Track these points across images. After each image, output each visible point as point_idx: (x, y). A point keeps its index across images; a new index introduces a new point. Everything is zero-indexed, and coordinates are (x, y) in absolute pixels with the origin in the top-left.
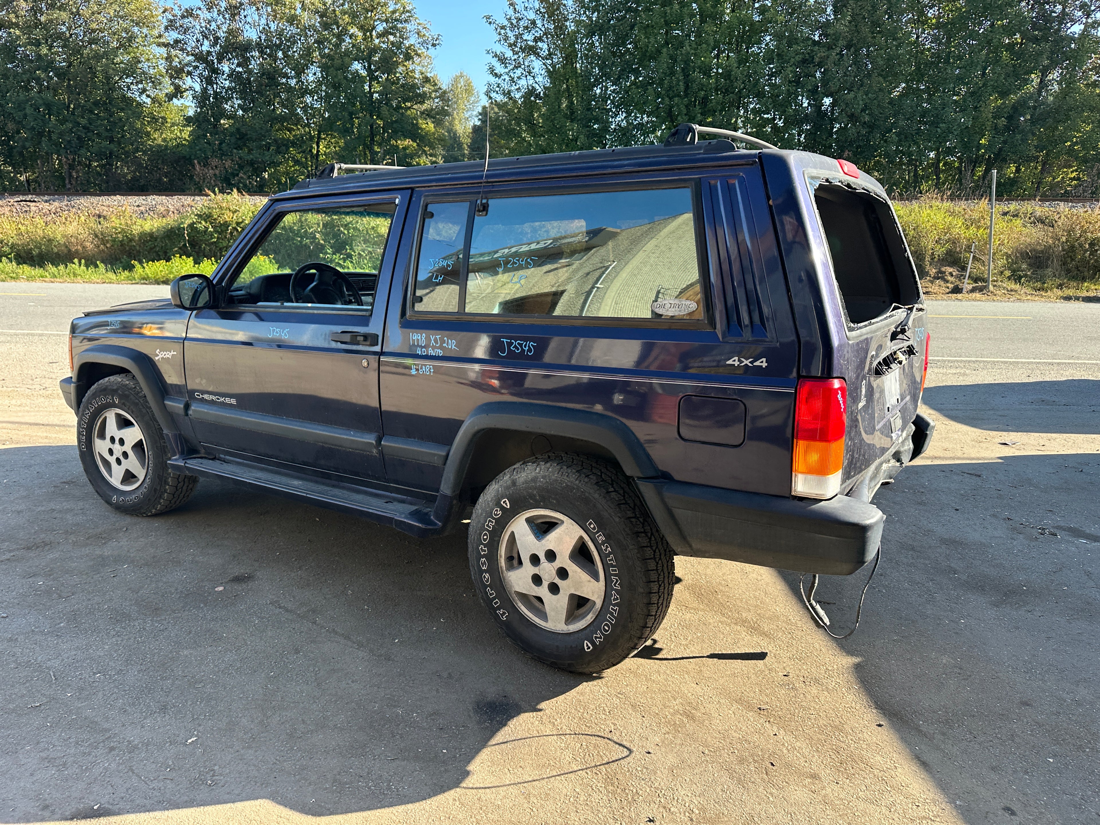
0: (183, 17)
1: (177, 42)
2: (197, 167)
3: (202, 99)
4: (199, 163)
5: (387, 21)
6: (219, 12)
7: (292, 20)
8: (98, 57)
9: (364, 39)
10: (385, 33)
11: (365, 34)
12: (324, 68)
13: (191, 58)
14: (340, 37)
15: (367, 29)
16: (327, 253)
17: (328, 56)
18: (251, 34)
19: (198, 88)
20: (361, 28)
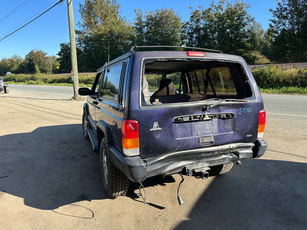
0: (186, 24)
1: (184, 31)
5: (237, 16)
6: (194, 22)
7: (212, 21)
8: (166, 37)
9: (231, 22)
10: (237, 20)
11: (231, 21)
12: (218, 32)
13: (187, 34)
14: (224, 23)
15: (232, 20)
17: (220, 29)
18: (202, 26)
19: (188, 42)
20: (230, 20)
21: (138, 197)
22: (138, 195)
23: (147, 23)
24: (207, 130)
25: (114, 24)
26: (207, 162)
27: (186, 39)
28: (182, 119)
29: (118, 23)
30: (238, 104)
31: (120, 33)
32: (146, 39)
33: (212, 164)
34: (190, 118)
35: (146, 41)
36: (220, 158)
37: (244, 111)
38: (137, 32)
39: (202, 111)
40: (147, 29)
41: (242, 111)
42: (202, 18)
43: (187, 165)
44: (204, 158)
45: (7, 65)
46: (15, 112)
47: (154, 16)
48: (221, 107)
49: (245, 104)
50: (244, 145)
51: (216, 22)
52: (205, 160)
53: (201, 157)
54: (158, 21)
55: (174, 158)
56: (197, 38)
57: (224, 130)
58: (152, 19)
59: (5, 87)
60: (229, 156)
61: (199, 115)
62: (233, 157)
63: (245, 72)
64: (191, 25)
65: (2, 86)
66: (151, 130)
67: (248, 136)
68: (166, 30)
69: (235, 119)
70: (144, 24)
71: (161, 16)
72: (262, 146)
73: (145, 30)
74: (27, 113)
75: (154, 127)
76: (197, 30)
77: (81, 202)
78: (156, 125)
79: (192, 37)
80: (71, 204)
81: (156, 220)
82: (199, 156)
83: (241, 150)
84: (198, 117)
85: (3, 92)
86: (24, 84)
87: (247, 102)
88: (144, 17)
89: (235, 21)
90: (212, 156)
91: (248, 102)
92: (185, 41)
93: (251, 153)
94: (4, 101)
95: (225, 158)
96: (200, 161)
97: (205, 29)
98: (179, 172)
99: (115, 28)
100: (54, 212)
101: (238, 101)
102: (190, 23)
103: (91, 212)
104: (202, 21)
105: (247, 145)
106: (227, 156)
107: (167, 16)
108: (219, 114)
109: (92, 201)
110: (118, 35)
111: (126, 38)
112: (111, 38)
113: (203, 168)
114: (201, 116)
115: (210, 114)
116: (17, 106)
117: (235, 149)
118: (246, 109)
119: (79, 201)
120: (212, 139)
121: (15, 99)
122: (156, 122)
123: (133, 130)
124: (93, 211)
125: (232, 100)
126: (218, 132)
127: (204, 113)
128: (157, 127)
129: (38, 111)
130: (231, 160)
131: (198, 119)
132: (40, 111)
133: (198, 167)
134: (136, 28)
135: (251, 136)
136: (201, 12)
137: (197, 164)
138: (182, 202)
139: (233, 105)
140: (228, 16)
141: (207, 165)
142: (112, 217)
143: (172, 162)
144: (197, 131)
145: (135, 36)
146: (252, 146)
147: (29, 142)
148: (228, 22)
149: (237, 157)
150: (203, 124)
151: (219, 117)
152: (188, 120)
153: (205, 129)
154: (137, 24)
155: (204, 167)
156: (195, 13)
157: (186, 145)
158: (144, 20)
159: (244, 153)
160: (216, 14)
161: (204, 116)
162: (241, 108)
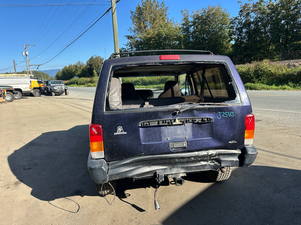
0: (234, 20)
1: (232, 27)
2: (234, 58)
3: (236, 40)
4: (234, 57)
5: (294, 5)
6: (244, 16)
7: (263, 13)
8: (213, 35)
9: (287, 13)
10: (294, 9)
11: (287, 11)
12: (271, 24)
13: (236, 30)
14: (278, 15)
15: (288, 9)
16: (254, 79)
17: (273, 21)
18: (252, 20)
19: (237, 37)
20: (285, 10)
21: (125, 197)
22: (126, 195)
23: (193, 22)
24: (179, 135)
25: (161, 26)
26: (183, 168)
27: (234, 34)
28: (149, 123)
29: (166, 25)
30: (216, 108)
31: (167, 35)
32: (193, 38)
33: (189, 170)
34: (159, 123)
35: (192, 40)
36: (199, 164)
37: (225, 115)
38: (184, 32)
39: (172, 115)
40: (194, 28)
41: (221, 116)
42: (252, 11)
43: (158, 170)
44: (178, 164)
45: (73, 70)
46: (64, 112)
47: (200, 15)
48: (195, 111)
49: (225, 107)
50: (226, 153)
51: (268, 14)
52: (180, 166)
53: (174, 162)
54: (204, 20)
55: (142, 163)
56: (246, 33)
57: (200, 135)
58: (198, 18)
59: (66, 90)
60: (210, 163)
61: (169, 120)
62: (214, 165)
63: (229, 73)
64: (240, 19)
65: (63, 89)
66: (115, 134)
67: (230, 142)
68: (213, 27)
69: (212, 124)
70: (190, 24)
71: (208, 14)
72: (249, 154)
73: (192, 29)
74: (74, 113)
75: (118, 131)
76: (247, 24)
77: (75, 196)
78: (120, 129)
79: (241, 32)
80: (66, 198)
81: (130, 222)
82: (172, 161)
83: (224, 158)
84: (167, 121)
85: (64, 94)
86: (84, 87)
87: (227, 105)
88: (191, 17)
89: (292, 10)
90: (188, 162)
91: (229, 105)
92: (233, 37)
93: (236, 161)
94: (61, 102)
95: (205, 165)
96: (174, 166)
97: (256, 23)
98: (151, 176)
99: (162, 31)
100: (49, 204)
101: (216, 105)
102: (240, 18)
103: (78, 207)
104: (252, 14)
105: (231, 152)
106: (207, 163)
107: (214, 14)
108: (193, 119)
109: (84, 196)
110: (165, 37)
111: (173, 39)
112: (158, 41)
113: (178, 173)
114: (171, 120)
115: (182, 119)
116: (69, 106)
117: (215, 156)
118: (227, 114)
119: (73, 196)
120: (185, 144)
121: (70, 100)
122: (120, 127)
123: (96, 133)
124: (80, 206)
125: (207, 103)
126: (191, 137)
127: (175, 117)
128: (122, 131)
129: (84, 111)
130: (212, 167)
131: (167, 124)
132: (85, 111)
133: (172, 173)
134: (183, 28)
135: (234, 143)
136: (251, 5)
137: (171, 169)
138: (158, 207)
139: (209, 109)
140: (283, 7)
141: (183, 171)
142: (93, 213)
143: (140, 166)
144: (166, 135)
145: (182, 36)
146: (238, 154)
147: (62, 139)
148: (283, 12)
149: (219, 164)
150: (174, 129)
151: (193, 122)
152: (157, 125)
153: (176, 134)
154: (183, 24)
155: (180, 173)
156: (244, 7)
157: (154, 149)
158: (191, 19)
159: (227, 161)
160: (269, 5)
161: (175, 121)
162: (220, 112)
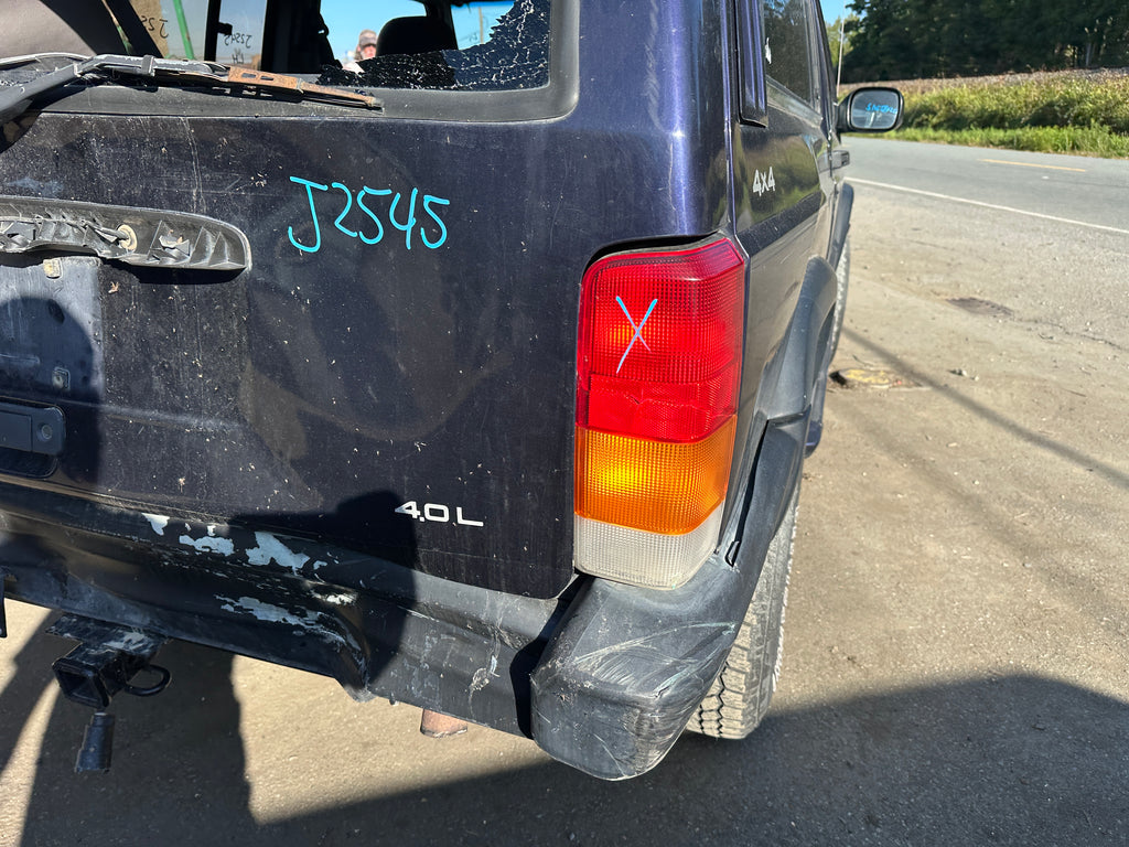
36: (227, 608)
41: (327, 218)
67: (410, 509)
120: (44, 434)
133: (70, 605)
135: (456, 527)
137: (63, 579)
141: (141, 618)
162: (309, 184)
